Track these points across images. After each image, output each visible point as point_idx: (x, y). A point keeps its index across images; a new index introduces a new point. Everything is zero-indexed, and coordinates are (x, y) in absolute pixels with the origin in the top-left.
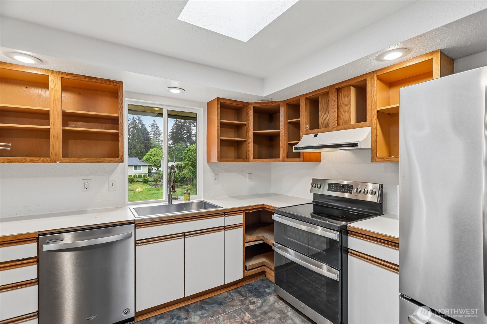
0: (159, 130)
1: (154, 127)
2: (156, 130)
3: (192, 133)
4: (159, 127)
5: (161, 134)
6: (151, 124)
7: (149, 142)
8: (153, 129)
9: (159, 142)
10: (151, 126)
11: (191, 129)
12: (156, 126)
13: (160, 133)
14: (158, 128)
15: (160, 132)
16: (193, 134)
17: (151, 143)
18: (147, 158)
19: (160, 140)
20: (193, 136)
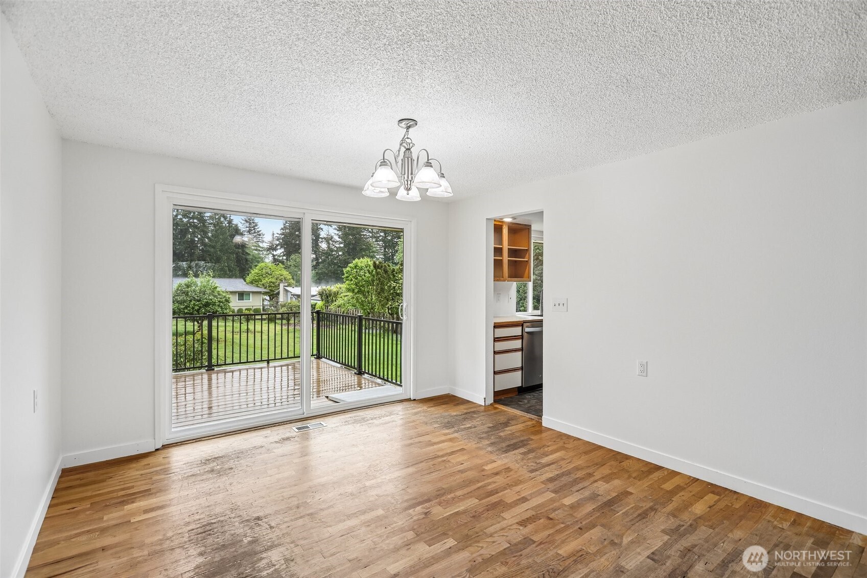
0: (258, 230)
1: (249, 224)
2: (252, 230)
3: (320, 236)
4: (258, 224)
5: (262, 236)
6: (244, 219)
7: (243, 251)
8: (247, 227)
9: (259, 250)
10: (243, 222)
11: (318, 229)
12: (253, 223)
13: (260, 235)
14: (256, 225)
15: (261, 232)
16: (321, 238)
17: (247, 253)
18: (253, 280)
19: (260, 247)
20: (322, 242)
